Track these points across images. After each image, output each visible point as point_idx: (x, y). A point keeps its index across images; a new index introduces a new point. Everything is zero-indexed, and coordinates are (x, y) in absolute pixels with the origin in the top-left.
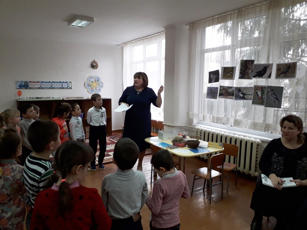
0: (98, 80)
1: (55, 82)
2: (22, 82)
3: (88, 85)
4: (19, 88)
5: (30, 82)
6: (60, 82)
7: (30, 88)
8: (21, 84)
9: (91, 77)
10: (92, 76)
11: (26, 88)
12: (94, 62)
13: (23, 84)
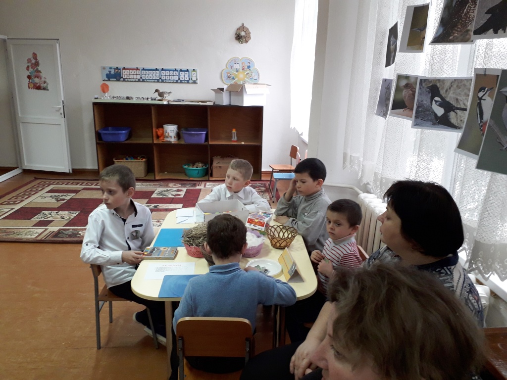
0: (248, 66)
1: (166, 70)
2: (111, 68)
3: (229, 77)
4: (107, 79)
5: (124, 69)
6: (176, 70)
7: (124, 80)
8: (110, 72)
9: (235, 61)
10: (237, 59)
11: (118, 80)
12: (242, 28)
13: (113, 72)
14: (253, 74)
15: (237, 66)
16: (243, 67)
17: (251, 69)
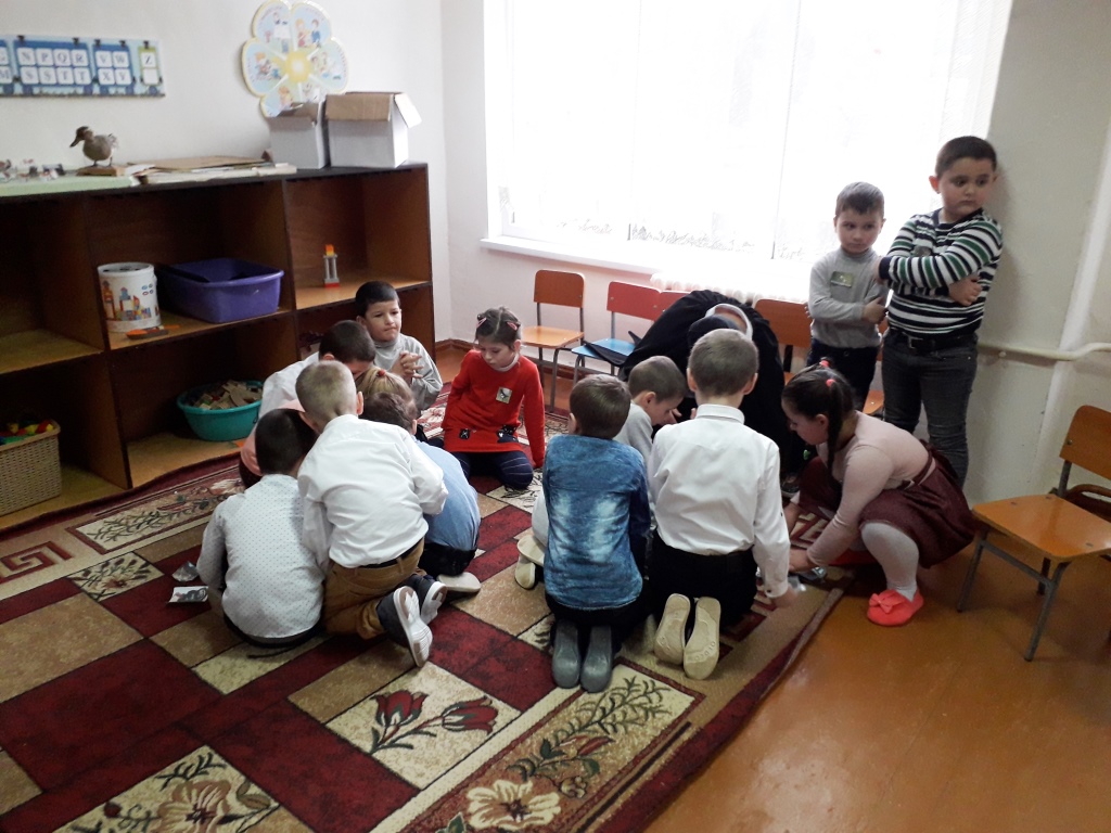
0: (313, 34)
1: (35, 45)
3: (263, 71)
6: (76, 44)
9: (277, 15)
10: (282, 7)
14: (330, 62)
15: (281, 33)
16: (301, 34)
17: (323, 41)
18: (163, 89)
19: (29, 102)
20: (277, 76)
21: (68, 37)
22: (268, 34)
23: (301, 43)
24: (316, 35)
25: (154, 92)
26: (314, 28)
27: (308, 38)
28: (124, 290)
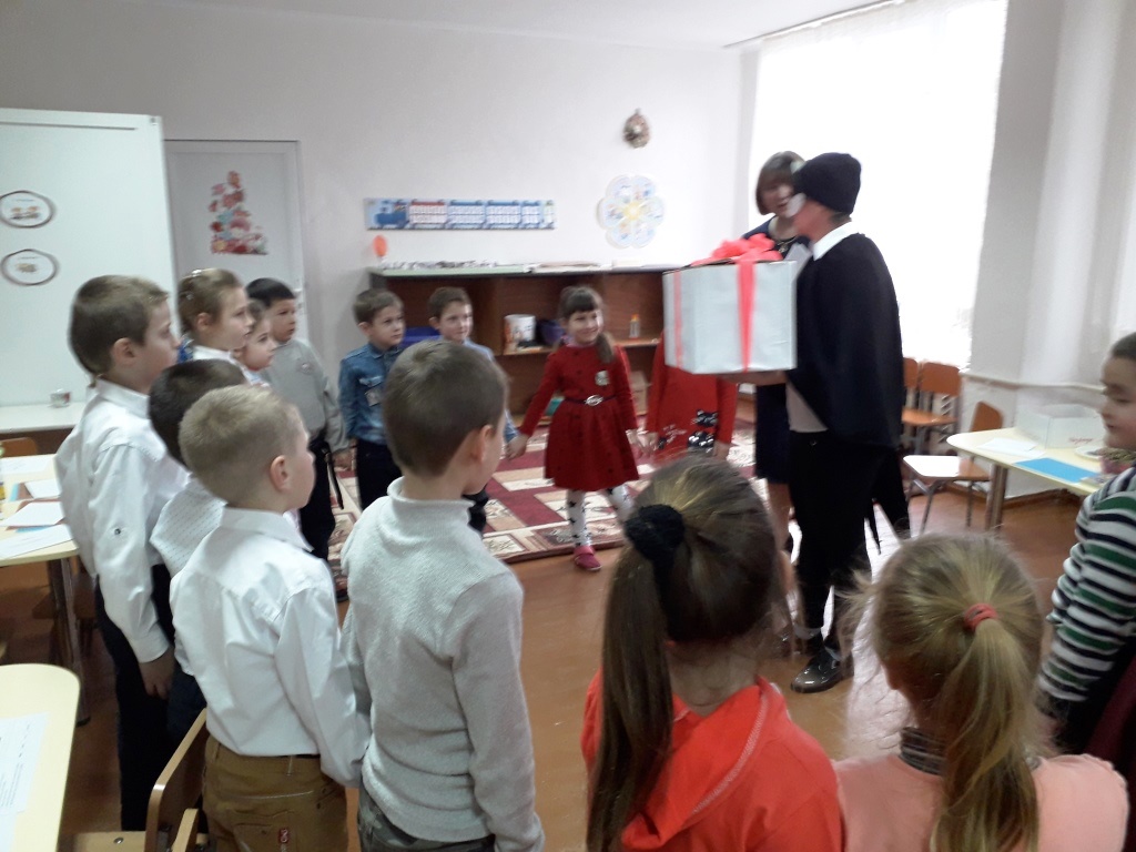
0: (644, 192)
1: (496, 205)
2: (386, 202)
3: (612, 214)
4: (377, 226)
5: (414, 203)
6: (514, 203)
7: (413, 228)
8: (384, 209)
9: (623, 183)
10: (626, 178)
11: (401, 228)
12: (636, 118)
13: (390, 210)
14: (653, 208)
15: (625, 192)
16: (637, 193)
17: (651, 196)
18: (555, 225)
19: (489, 232)
20: (620, 217)
21: (511, 200)
22: (617, 194)
23: (637, 198)
24: (647, 193)
25: (550, 227)
26: (645, 189)
27: (641, 194)
28: (517, 328)
